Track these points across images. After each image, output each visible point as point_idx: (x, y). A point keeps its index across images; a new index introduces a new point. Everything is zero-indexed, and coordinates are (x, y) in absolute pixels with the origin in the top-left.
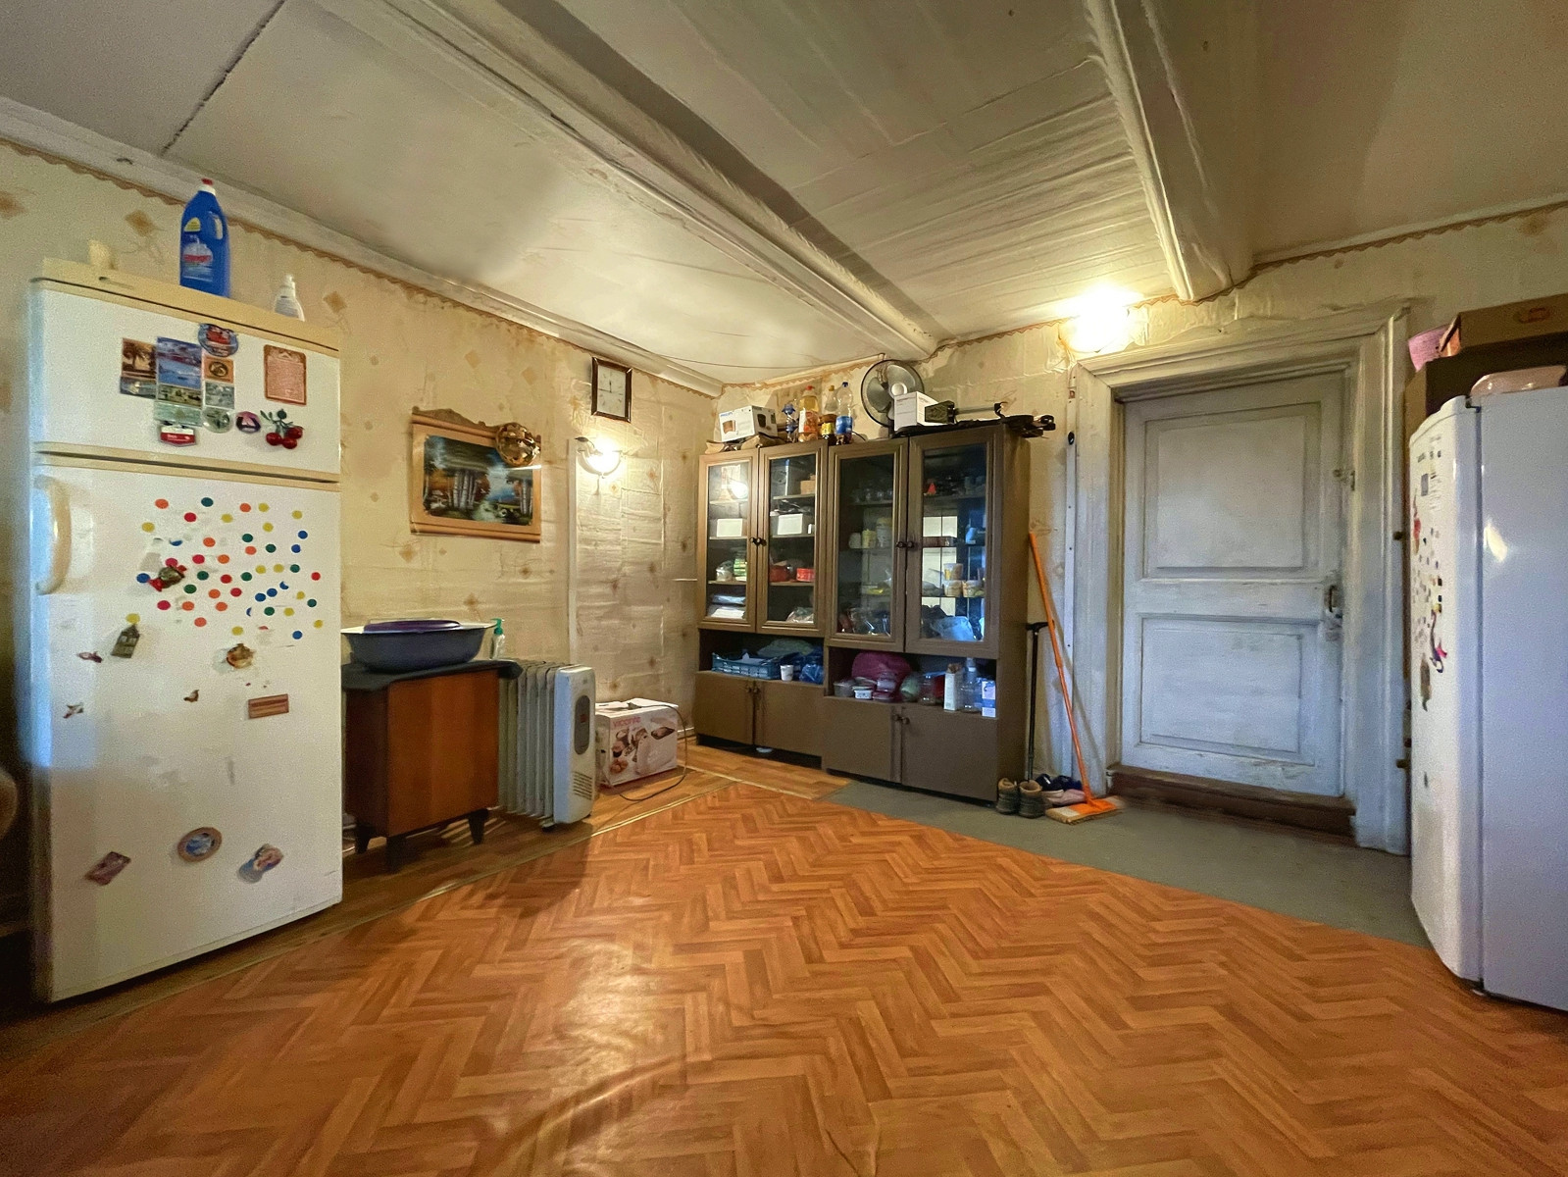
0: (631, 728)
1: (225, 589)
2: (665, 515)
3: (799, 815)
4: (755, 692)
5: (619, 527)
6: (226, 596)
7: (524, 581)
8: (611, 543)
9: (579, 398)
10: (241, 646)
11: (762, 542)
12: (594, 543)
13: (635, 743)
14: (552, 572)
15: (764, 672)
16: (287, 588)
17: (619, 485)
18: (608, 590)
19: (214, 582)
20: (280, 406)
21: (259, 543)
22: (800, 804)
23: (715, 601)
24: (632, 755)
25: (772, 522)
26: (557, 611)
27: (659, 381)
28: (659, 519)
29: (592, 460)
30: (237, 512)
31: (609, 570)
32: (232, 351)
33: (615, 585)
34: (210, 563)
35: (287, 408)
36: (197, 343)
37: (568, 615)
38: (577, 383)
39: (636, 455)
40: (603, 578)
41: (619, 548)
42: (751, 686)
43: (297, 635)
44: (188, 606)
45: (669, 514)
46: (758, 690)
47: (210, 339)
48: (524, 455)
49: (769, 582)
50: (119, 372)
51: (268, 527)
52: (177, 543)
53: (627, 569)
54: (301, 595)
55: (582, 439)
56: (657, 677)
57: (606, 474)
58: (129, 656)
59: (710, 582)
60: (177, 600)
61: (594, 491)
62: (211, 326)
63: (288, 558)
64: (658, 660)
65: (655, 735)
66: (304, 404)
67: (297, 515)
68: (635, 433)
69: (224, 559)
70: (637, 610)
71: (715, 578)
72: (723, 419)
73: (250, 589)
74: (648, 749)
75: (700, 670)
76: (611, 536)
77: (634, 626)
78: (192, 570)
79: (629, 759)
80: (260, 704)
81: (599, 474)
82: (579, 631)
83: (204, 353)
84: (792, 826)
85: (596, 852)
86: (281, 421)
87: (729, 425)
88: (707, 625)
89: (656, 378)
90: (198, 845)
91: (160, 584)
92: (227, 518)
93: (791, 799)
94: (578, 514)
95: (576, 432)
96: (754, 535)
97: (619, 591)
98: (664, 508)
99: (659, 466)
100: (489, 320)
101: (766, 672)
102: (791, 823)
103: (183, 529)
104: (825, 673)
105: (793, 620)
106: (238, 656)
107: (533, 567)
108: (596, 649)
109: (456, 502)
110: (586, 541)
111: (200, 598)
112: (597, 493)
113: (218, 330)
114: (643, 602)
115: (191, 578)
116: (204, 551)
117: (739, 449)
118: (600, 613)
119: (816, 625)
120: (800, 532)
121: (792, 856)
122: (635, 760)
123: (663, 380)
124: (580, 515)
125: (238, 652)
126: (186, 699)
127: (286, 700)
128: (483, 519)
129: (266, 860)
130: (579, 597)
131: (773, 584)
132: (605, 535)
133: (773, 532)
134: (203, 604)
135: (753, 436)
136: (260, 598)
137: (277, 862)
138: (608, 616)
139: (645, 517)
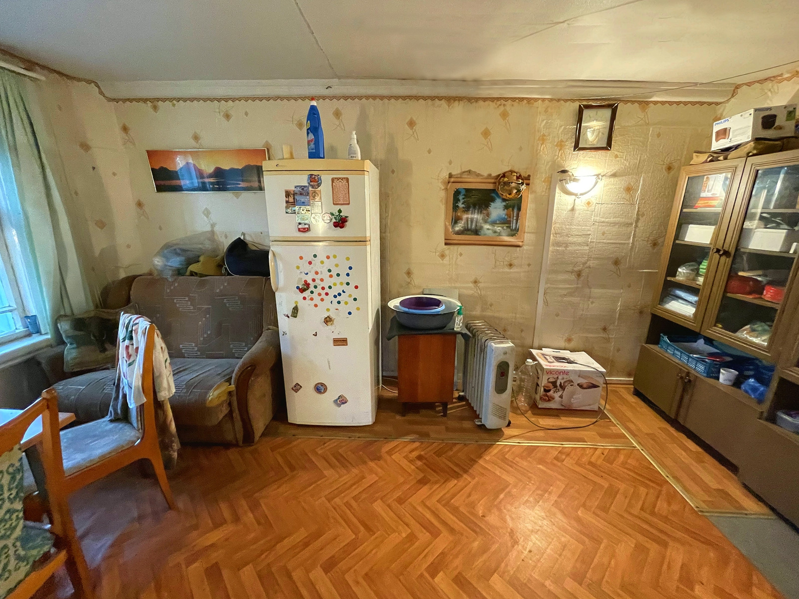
0: (560, 377)
1: (323, 293)
2: (637, 220)
3: (665, 519)
4: (687, 382)
5: (589, 233)
6: (323, 296)
7: (508, 270)
8: (579, 244)
9: (564, 140)
10: (328, 317)
11: (726, 253)
12: (564, 245)
13: (563, 387)
14: (529, 265)
15: (701, 368)
16: (345, 292)
17: (594, 201)
18: (573, 277)
19: (319, 290)
20: (338, 207)
21: (334, 273)
22: (675, 507)
23: (672, 293)
24: (560, 393)
25: (743, 233)
26: (530, 290)
27: (651, 105)
28: (632, 224)
29: (571, 186)
30: (325, 260)
31: (575, 264)
32: (319, 185)
33: (579, 274)
34: (318, 282)
35: (342, 208)
36: (307, 185)
37: (538, 292)
38: (565, 129)
39: (614, 175)
40: (570, 268)
41: (586, 248)
42: (684, 375)
43: (350, 313)
44: (312, 299)
45: (642, 219)
46: (690, 381)
47: (311, 182)
48: (515, 191)
49: (725, 291)
50: (285, 204)
51: (337, 265)
52: (307, 274)
53: (591, 263)
54: (350, 296)
55: (564, 172)
56: (608, 340)
57: (582, 194)
58: (296, 317)
59: (669, 279)
60: (308, 296)
61: (570, 207)
62: (311, 175)
63: (344, 279)
64: (611, 327)
65: (580, 386)
66: (349, 204)
67: (348, 259)
68: (616, 156)
69: (322, 280)
70: (596, 291)
71: (674, 275)
72: (717, 128)
73: (332, 292)
74: (572, 394)
75: (647, 343)
76: (580, 240)
77: (592, 303)
78: (312, 284)
79: (557, 396)
80: (338, 341)
81: (576, 195)
82: (546, 303)
83: (310, 189)
84: (645, 526)
85: (487, 458)
86: (339, 215)
87: (724, 133)
88: (659, 313)
89: (647, 103)
90: (320, 388)
91: (302, 291)
92: (322, 262)
93: (673, 496)
94: (553, 226)
95: (559, 166)
96: (719, 246)
97: (582, 278)
98: (638, 214)
99: (638, 181)
100: (499, 103)
101: (703, 368)
102: (647, 522)
103: (307, 268)
104: (770, 395)
105: (745, 334)
106: (328, 320)
107: (515, 262)
108: (557, 315)
109: (469, 225)
110: (558, 244)
111: (315, 296)
112: (573, 209)
113: (314, 176)
114: (603, 287)
115: (312, 288)
116: (315, 277)
117: (726, 158)
118: (564, 292)
119: (769, 348)
120: (778, 250)
121: (613, 563)
122: (561, 397)
123: (656, 103)
124: (555, 227)
125: (328, 319)
126: (314, 335)
127: (347, 340)
128: (485, 235)
129: (341, 401)
130: (548, 281)
131: (729, 295)
132: (575, 239)
133: (743, 243)
134: (317, 300)
135: (747, 143)
136: (335, 296)
137: (346, 402)
138: (571, 294)
139: (615, 224)
